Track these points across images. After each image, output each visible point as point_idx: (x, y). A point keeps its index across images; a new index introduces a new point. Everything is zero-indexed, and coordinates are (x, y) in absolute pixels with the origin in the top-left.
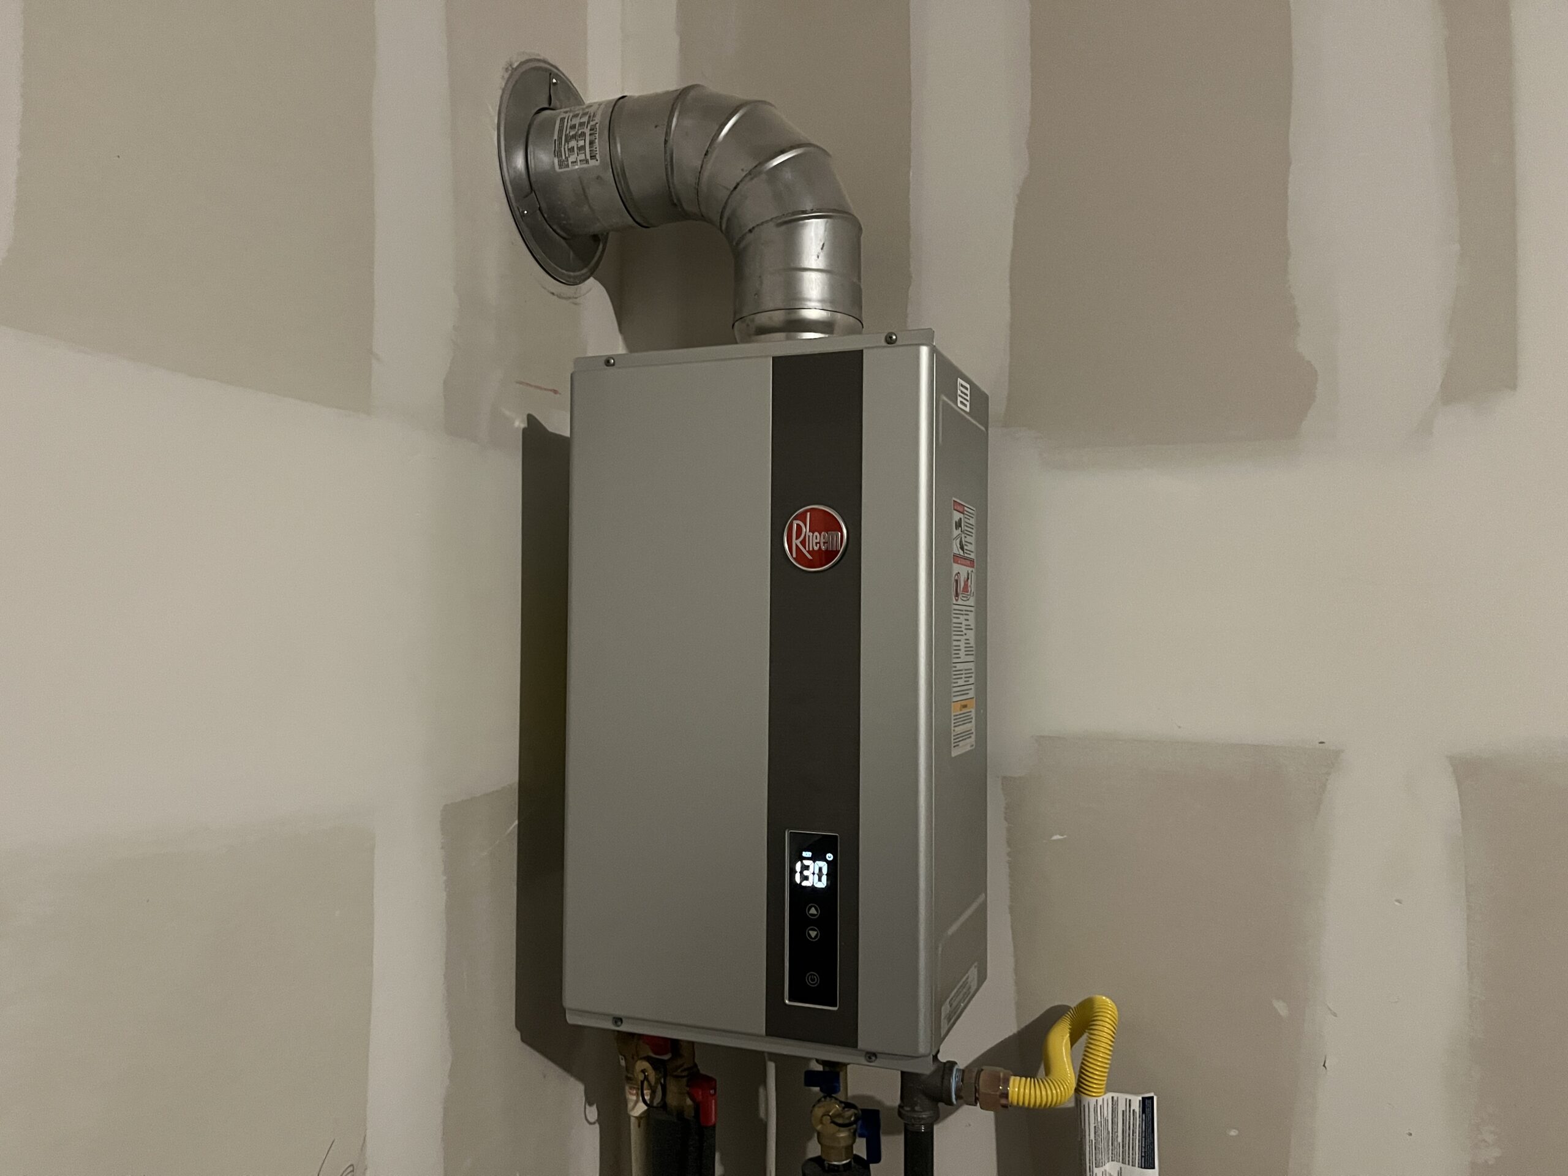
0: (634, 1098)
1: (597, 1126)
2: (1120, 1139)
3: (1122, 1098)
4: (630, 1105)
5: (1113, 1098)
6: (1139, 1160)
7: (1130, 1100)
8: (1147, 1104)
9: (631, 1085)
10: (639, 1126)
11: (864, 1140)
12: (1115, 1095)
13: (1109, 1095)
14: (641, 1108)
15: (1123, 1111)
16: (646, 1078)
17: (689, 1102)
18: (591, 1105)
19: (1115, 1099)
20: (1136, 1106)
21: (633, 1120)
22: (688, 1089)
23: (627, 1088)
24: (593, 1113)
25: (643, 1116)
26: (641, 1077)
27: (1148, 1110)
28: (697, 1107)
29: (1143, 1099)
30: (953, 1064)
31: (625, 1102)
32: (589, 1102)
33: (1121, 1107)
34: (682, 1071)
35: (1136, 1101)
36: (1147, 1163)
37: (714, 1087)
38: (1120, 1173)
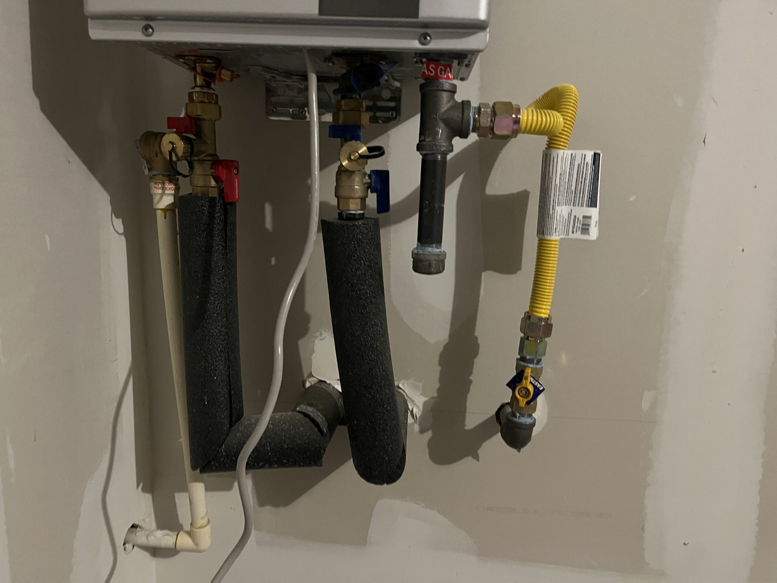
0: (160, 191)
1: (123, 238)
2: (573, 188)
3: (579, 153)
4: (156, 199)
5: (572, 155)
6: (587, 201)
7: (585, 155)
8: (596, 157)
9: (155, 181)
10: (165, 218)
12: (574, 152)
14: (167, 200)
15: (579, 165)
16: (174, 152)
17: (213, 183)
18: (117, 217)
19: (574, 155)
20: (589, 159)
21: (159, 213)
22: (213, 171)
23: (152, 184)
24: (119, 224)
25: (168, 208)
26: (169, 149)
27: (597, 163)
28: (221, 192)
29: (595, 154)
30: (469, 103)
31: (151, 197)
32: (117, 212)
33: (578, 161)
34: (207, 155)
35: (589, 155)
36: (593, 203)
37: (237, 169)
38: (570, 214)
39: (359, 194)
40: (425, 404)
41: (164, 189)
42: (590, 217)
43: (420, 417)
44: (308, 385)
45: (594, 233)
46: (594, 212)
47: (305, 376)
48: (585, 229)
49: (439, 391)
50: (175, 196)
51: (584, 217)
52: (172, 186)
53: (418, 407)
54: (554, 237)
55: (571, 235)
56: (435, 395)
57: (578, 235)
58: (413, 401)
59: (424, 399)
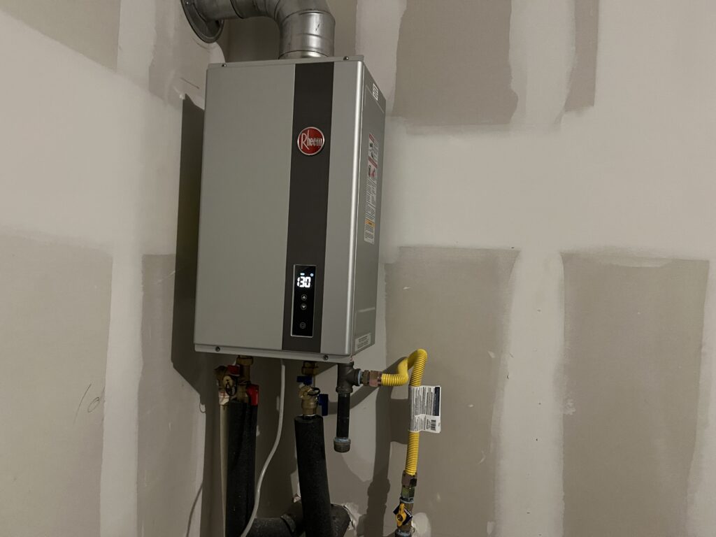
0: (222, 397)
1: (205, 414)
2: (426, 404)
3: (427, 387)
4: (220, 400)
6: (433, 412)
7: (430, 389)
8: (437, 390)
9: (221, 391)
11: (321, 406)
12: (425, 386)
13: (422, 387)
14: (225, 401)
15: (428, 393)
16: (228, 383)
17: (246, 396)
18: (202, 404)
19: (425, 388)
20: (433, 391)
21: (222, 408)
22: (246, 390)
23: (219, 393)
24: (203, 408)
25: (226, 404)
26: (226, 382)
27: (437, 392)
28: (250, 397)
29: (436, 388)
30: (359, 370)
31: (218, 399)
32: (202, 402)
33: (427, 391)
34: (244, 383)
35: (433, 389)
36: (436, 413)
37: (258, 389)
38: (425, 418)
39: (312, 407)
40: (360, 518)
41: (224, 395)
42: (435, 421)
43: (358, 526)
44: (295, 501)
45: (438, 430)
46: (438, 419)
48: (433, 427)
49: (368, 511)
50: (230, 399)
51: (432, 421)
52: (228, 397)
53: (356, 520)
54: (414, 432)
55: (426, 430)
56: (366, 513)
57: (430, 430)
58: (353, 516)
59: (359, 515)
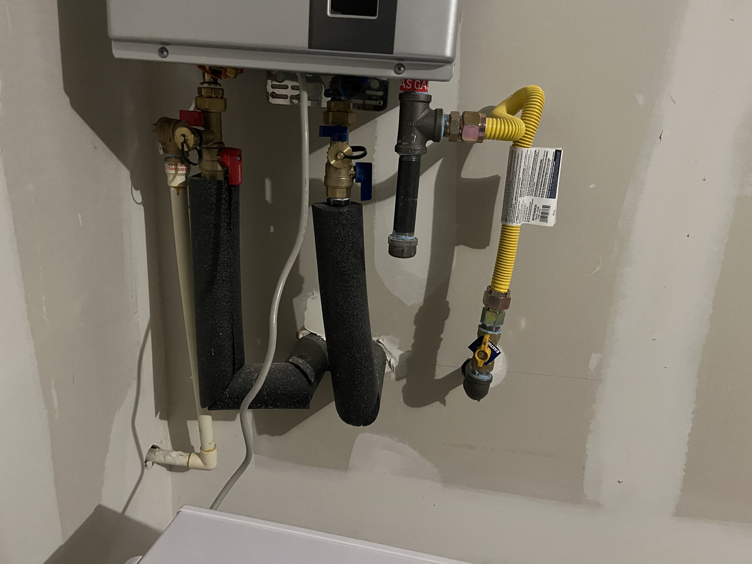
0: (173, 172)
1: (142, 207)
2: (535, 181)
3: (542, 150)
4: (170, 178)
5: (536, 151)
6: (547, 192)
7: (547, 152)
8: (557, 154)
9: (169, 163)
10: (178, 194)
11: (358, 184)
12: (537, 149)
13: (533, 149)
14: (180, 180)
15: (541, 160)
17: (220, 168)
18: (136, 189)
19: (537, 151)
20: (551, 156)
21: (172, 189)
22: (219, 157)
23: (167, 165)
24: (138, 196)
25: (181, 186)
26: (181, 140)
27: (557, 159)
28: (226, 170)
29: (556, 151)
30: (441, 110)
31: (166, 177)
32: (136, 185)
33: (541, 157)
34: (214, 144)
35: (551, 152)
36: (552, 195)
37: (240, 156)
38: (531, 204)
39: (345, 185)
40: (401, 356)
41: (176, 170)
42: (549, 207)
43: (396, 367)
44: (301, 336)
45: (552, 220)
46: (553, 203)
47: (299, 328)
48: (544, 217)
49: (413, 346)
50: (186, 175)
51: (544, 207)
52: (184, 167)
53: (395, 359)
54: (515, 224)
55: (531, 222)
56: (410, 349)
57: (537, 222)
58: (391, 354)
59: (401, 352)
